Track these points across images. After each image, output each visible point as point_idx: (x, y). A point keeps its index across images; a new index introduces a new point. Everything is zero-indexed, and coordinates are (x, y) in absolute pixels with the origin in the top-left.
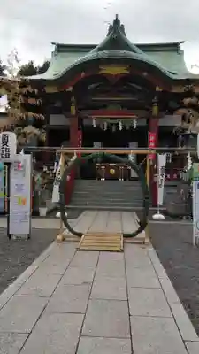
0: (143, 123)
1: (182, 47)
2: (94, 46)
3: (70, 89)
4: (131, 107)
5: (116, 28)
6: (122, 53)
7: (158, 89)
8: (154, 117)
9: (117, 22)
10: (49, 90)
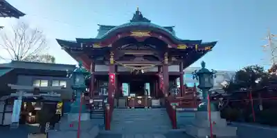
0: (156, 70)
3: (110, 46)
7: (169, 46)
8: (166, 65)
9: (137, 12)
10: (95, 46)
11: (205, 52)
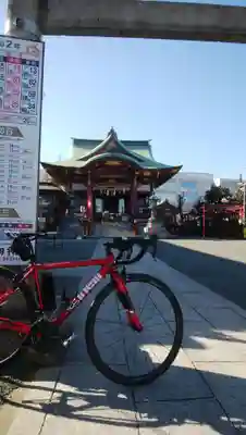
0: (128, 189)
1: (150, 143)
2: (101, 141)
4: (119, 181)
5: (112, 133)
6: (116, 154)
8: (135, 186)
9: (112, 131)
10: (78, 172)
11: (173, 174)
